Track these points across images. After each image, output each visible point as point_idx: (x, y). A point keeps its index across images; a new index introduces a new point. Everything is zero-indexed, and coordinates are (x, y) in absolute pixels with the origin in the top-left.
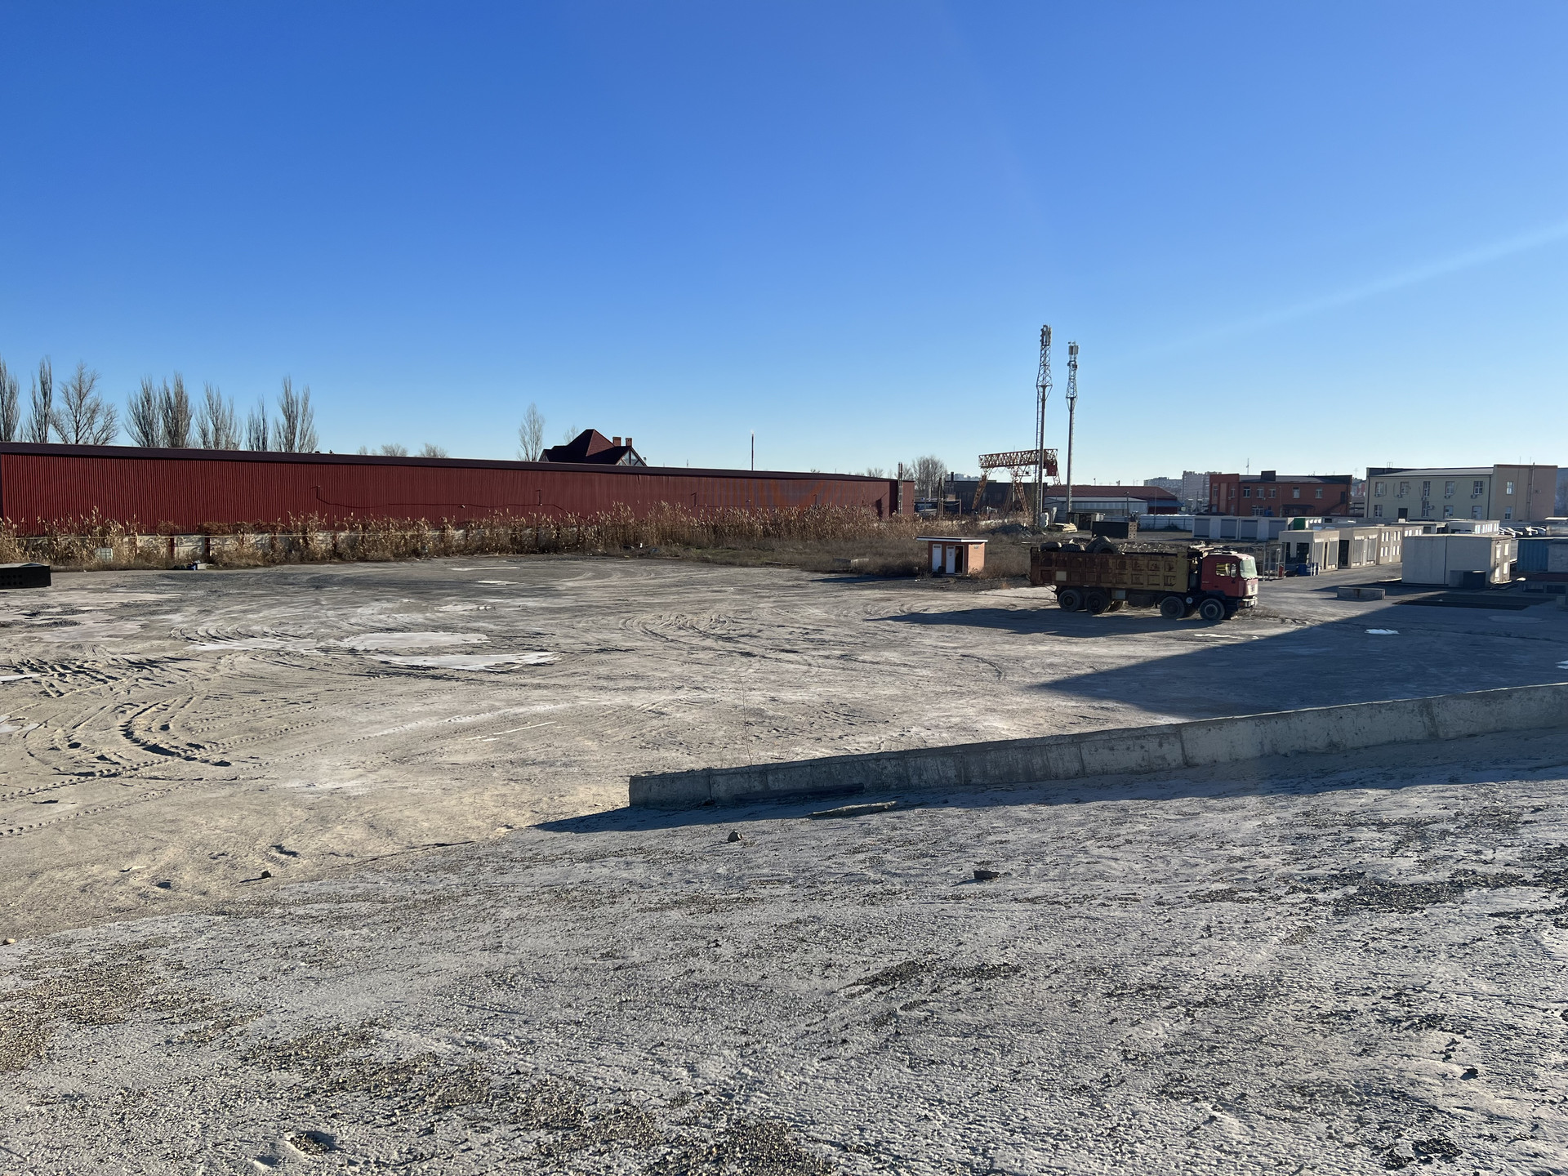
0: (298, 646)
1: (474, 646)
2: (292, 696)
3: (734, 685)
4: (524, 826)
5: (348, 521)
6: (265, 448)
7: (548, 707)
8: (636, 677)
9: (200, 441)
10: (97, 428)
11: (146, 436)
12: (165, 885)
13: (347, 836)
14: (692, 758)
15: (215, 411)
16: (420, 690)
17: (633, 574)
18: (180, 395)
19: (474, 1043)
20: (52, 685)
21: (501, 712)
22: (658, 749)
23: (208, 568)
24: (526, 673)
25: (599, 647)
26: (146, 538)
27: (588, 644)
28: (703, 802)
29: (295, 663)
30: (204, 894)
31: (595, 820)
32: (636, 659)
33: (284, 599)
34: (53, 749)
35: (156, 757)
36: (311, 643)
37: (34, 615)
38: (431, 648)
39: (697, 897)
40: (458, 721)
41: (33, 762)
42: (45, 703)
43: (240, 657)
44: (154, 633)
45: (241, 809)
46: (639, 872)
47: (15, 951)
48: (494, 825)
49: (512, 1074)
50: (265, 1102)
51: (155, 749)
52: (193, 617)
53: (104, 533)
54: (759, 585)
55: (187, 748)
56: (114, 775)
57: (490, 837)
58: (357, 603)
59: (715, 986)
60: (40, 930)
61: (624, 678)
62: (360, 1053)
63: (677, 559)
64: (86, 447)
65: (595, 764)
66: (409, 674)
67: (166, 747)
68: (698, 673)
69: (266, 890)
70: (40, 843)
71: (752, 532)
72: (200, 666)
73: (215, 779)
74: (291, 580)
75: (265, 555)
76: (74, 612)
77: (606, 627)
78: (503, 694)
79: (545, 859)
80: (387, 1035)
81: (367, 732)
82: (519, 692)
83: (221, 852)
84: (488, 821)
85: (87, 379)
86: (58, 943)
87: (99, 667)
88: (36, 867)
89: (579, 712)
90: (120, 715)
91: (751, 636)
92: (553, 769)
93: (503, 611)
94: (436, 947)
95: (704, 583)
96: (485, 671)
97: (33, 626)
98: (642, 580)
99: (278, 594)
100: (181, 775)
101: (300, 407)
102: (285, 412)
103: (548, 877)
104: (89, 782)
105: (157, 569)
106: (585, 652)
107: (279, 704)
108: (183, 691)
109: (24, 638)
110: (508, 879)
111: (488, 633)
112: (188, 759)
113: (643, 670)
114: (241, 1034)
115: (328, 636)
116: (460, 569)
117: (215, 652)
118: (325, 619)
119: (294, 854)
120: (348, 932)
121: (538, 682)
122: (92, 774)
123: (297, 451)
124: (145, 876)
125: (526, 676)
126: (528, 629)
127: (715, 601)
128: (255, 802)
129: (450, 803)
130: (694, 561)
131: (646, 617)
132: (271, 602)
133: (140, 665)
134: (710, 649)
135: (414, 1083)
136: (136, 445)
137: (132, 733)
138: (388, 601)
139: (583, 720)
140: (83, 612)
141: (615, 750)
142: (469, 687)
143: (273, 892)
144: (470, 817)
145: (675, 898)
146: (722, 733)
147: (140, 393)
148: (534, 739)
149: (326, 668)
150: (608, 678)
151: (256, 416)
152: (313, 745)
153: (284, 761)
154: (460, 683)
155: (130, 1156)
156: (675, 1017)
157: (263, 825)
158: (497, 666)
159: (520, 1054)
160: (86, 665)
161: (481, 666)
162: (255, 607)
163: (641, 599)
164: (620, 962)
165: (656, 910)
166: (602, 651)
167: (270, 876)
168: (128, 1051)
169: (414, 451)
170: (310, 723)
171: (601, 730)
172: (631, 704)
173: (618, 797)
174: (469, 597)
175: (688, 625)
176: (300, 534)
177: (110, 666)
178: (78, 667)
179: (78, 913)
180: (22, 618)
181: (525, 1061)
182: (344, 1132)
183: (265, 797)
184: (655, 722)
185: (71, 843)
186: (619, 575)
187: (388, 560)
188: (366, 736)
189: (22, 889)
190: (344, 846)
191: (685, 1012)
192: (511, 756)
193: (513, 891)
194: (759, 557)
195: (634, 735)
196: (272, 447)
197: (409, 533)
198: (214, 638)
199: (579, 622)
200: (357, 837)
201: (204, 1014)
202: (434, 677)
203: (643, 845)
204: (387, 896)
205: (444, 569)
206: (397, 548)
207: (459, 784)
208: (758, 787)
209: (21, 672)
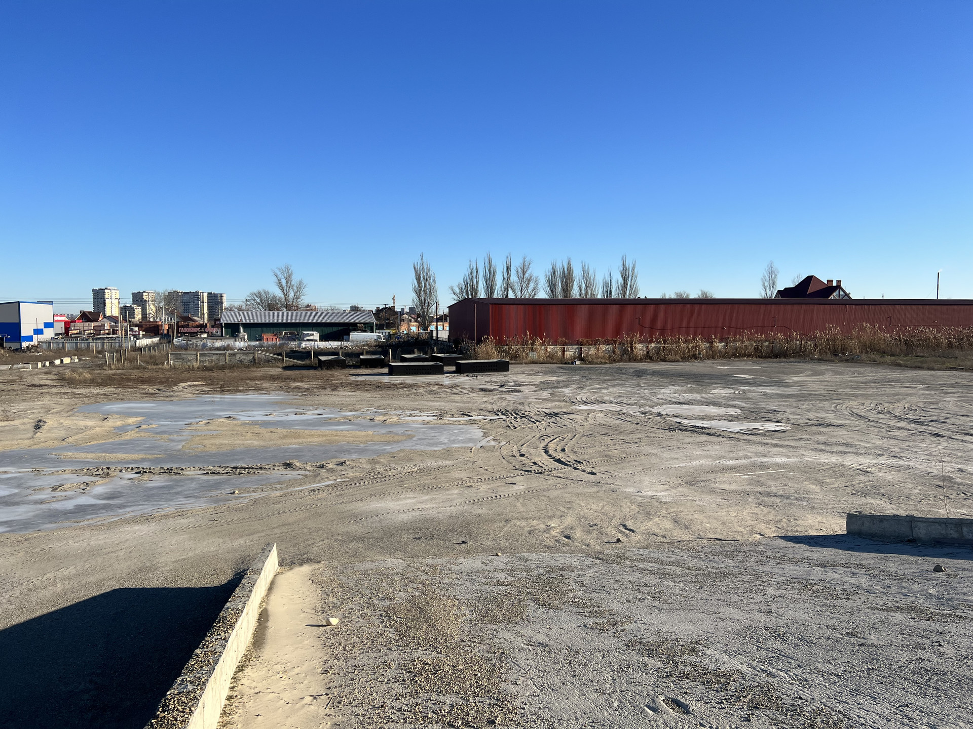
0: (629, 409)
1: (733, 416)
2: (628, 438)
3: (926, 457)
4: (772, 535)
5: (656, 338)
6: (610, 296)
7: (783, 460)
8: (847, 445)
9: (578, 294)
10: (530, 289)
11: (552, 292)
12: (568, 537)
13: (661, 525)
14: (893, 506)
15: (586, 277)
16: (700, 441)
17: (841, 373)
18: (570, 270)
19: (766, 671)
20: (511, 423)
21: (752, 460)
22: (865, 496)
23: (581, 364)
24: (768, 436)
25: (817, 422)
26: (552, 347)
27: (809, 419)
28: (906, 539)
29: (628, 419)
30: (588, 546)
31: (821, 539)
32: (846, 432)
33: (620, 382)
34: (513, 456)
35: (560, 466)
36: (636, 408)
37: (502, 386)
38: (706, 415)
39: (915, 607)
40: (725, 463)
41: (504, 462)
42: (509, 432)
43: (599, 414)
44: (556, 398)
45: (603, 500)
46: (864, 581)
47: (502, 560)
48: (752, 532)
49: (796, 698)
50: (644, 674)
51: (559, 461)
52: (575, 391)
53: (533, 344)
54: (944, 384)
55: (574, 462)
56: (541, 473)
57: (750, 539)
58: (661, 386)
59: (943, 674)
60: (512, 551)
61: (837, 444)
62: (694, 659)
63: (875, 363)
64: (525, 299)
65: (818, 501)
66: (693, 431)
67: (564, 461)
68: (895, 446)
69: (619, 549)
70: (509, 505)
71: (938, 345)
72: (579, 418)
73: (589, 481)
74: (624, 371)
75: (610, 357)
76: (520, 385)
77: (822, 409)
78: (753, 448)
79: (790, 559)
80: (708, 652)
81: (670, 464)
82: (763, 448)
83: (594, 523)
84: (747, 529)
85: (527, 264)
86: (520, 559)
87: (531, 415)
88: (508, 517)
89: (805, 465)
90: (542, 441)
91: (939, 422)
92: (788, 501)
93: (750, 395)
94: (728, 604)
95: (898, 381)
96: (740, 433)
97: (502, 391)
98: (848, 378)
99: (617, 379)
100: (572, 477)
101: (630, 272)
102: (622, 276)
103: (795, 572)
104: (529, 475)
105: (557, 363)
106: (807, 425)
107: (620, 443)
108: (571, 431)
109: (499, 398)
110: (767, 568)
111: (741, 408)
112: (575, 468)
113: (852, 440)
114: (622, 630)
115: (645, 405)
116: (722, 367)
117: (586, 410)
118: (643, 395)
119: (633, 531)
120: (672, 584)
121: (776, 442)
122: (531, 471)
123: (628, 298)
124: (558, 531)
125: (767, 438)
126: (768, 407)
127: (907, 395)
128: (610, 497)
129: (722, 513)
130: (888, 364)
131: (853, 403)
132: (613, 383)
133: (550, 415)
134: (905, 429)
135: (731, 686)
136: (547, 297)
137: (548, 451)
138: (679, 385)
139: (809, 471)
140: (524, 385)
141: (832, 493)
142: (731, 442)
143: (624, 551)
144: (736, 525)
145: (897, 605)
146: (917, 491)
147: (551, 269)
148: (775, 479)
149: (645, 424)
150: (825, 444)
151: (607, 279)
152: (639, 469)
153: (624, 475)
154: (725, 439)
155: (577, 685)
156: (914, 689)
157: (615, 511)
158: (748, 430)
159: (799, 686)
160: (526, 413)
161: (738, 429)
162: (605, 386)
163: (848, 391)
164: (863, 641)
165: (883, 610)
166: (820, 425)
167: (621, 542)
168: (565, 626)
169: (694, 295)
170: (638, 455)
171: (822, 478)
172: (843, 463)
173: (839, 526)
174: (728, 385)
175: (886, 411)
176: (629, 345)
177: (537, 414)
178: (523, 414)
179: (528, 545)
180: (497, 387)
181: (804, 692)
182: (694, 706)
183: (615, 495)
184: (862, 478)
185: (523, 507)
186: (831, 373)
187: (678, 361)
188: (669, 466)
189: (503, 527)
190: (661, 531)
191: (921, 688)
192: (759, 489)
193: (772, 578)
194: (944, 363)
195: (846, 485)
196: (614, 296)
197: (691, 345)
198: (585, 403)
199: (803, 405)
200: (668, 527)
201: (600, 614)
202: (708, 434)
203: (863, 562)
204: (691, 566)
205: (712, 367)
206: (684, 354)
207: (727, 503)
208: (955, 535)
209: (498, 415)
